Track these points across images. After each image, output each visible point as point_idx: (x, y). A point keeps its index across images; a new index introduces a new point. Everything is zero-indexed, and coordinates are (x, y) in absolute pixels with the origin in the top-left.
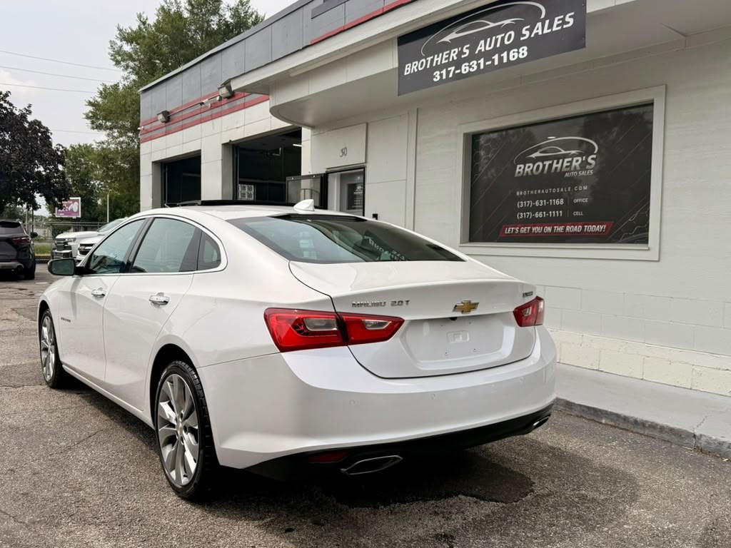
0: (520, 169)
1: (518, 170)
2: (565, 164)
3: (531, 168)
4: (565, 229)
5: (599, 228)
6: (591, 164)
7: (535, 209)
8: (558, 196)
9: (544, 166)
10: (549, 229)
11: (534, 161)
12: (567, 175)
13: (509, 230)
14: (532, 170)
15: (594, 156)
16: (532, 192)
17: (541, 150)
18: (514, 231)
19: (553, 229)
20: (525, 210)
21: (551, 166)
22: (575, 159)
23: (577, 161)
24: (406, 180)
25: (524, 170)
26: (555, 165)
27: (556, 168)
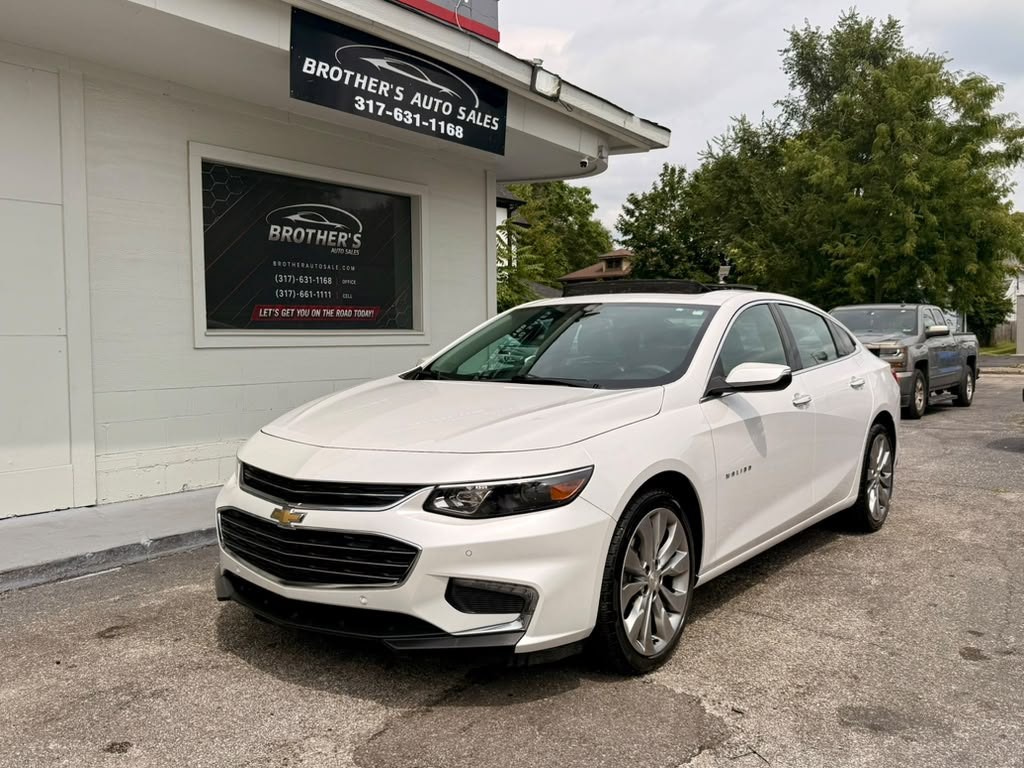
0: (274, 230)
1: (272, 232)
2: (331, 238)
3: (290, 233)
4: (335, 313)
5: (367, 313)
6: (356, 243)
7: (298, 287)
8: (324, 273)
9: (307, 234)
10: (318, 313)
11: (295, 225)
12: (333, 250)
13: (265, 312)
14: (292, 236)
15: (360, 236)
16: (294, 265)
17: (303, 214)
18: (273, 313)
19: (322, 313)
20: (285, 286)
21: (314, 236)
22: (341, 234)
23: (343, 237)
24: (62, 205)
25: (281, 233)
26: (319, 237)
27: (321, 240)
